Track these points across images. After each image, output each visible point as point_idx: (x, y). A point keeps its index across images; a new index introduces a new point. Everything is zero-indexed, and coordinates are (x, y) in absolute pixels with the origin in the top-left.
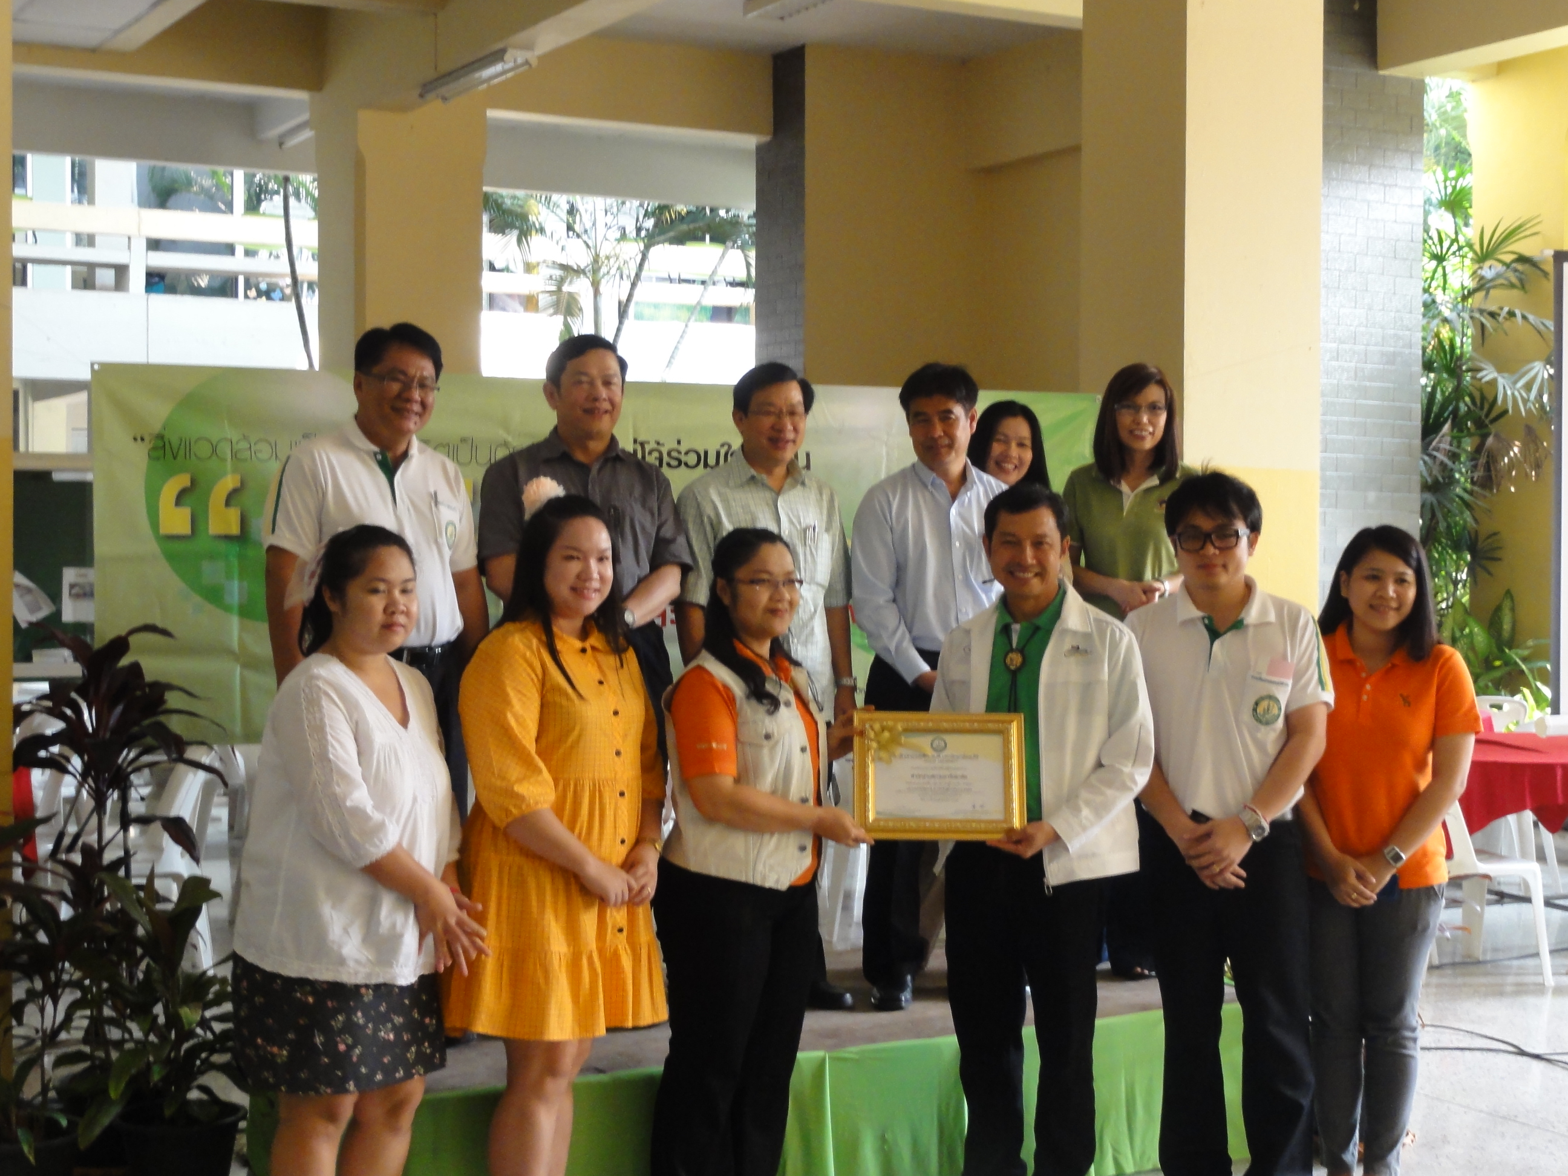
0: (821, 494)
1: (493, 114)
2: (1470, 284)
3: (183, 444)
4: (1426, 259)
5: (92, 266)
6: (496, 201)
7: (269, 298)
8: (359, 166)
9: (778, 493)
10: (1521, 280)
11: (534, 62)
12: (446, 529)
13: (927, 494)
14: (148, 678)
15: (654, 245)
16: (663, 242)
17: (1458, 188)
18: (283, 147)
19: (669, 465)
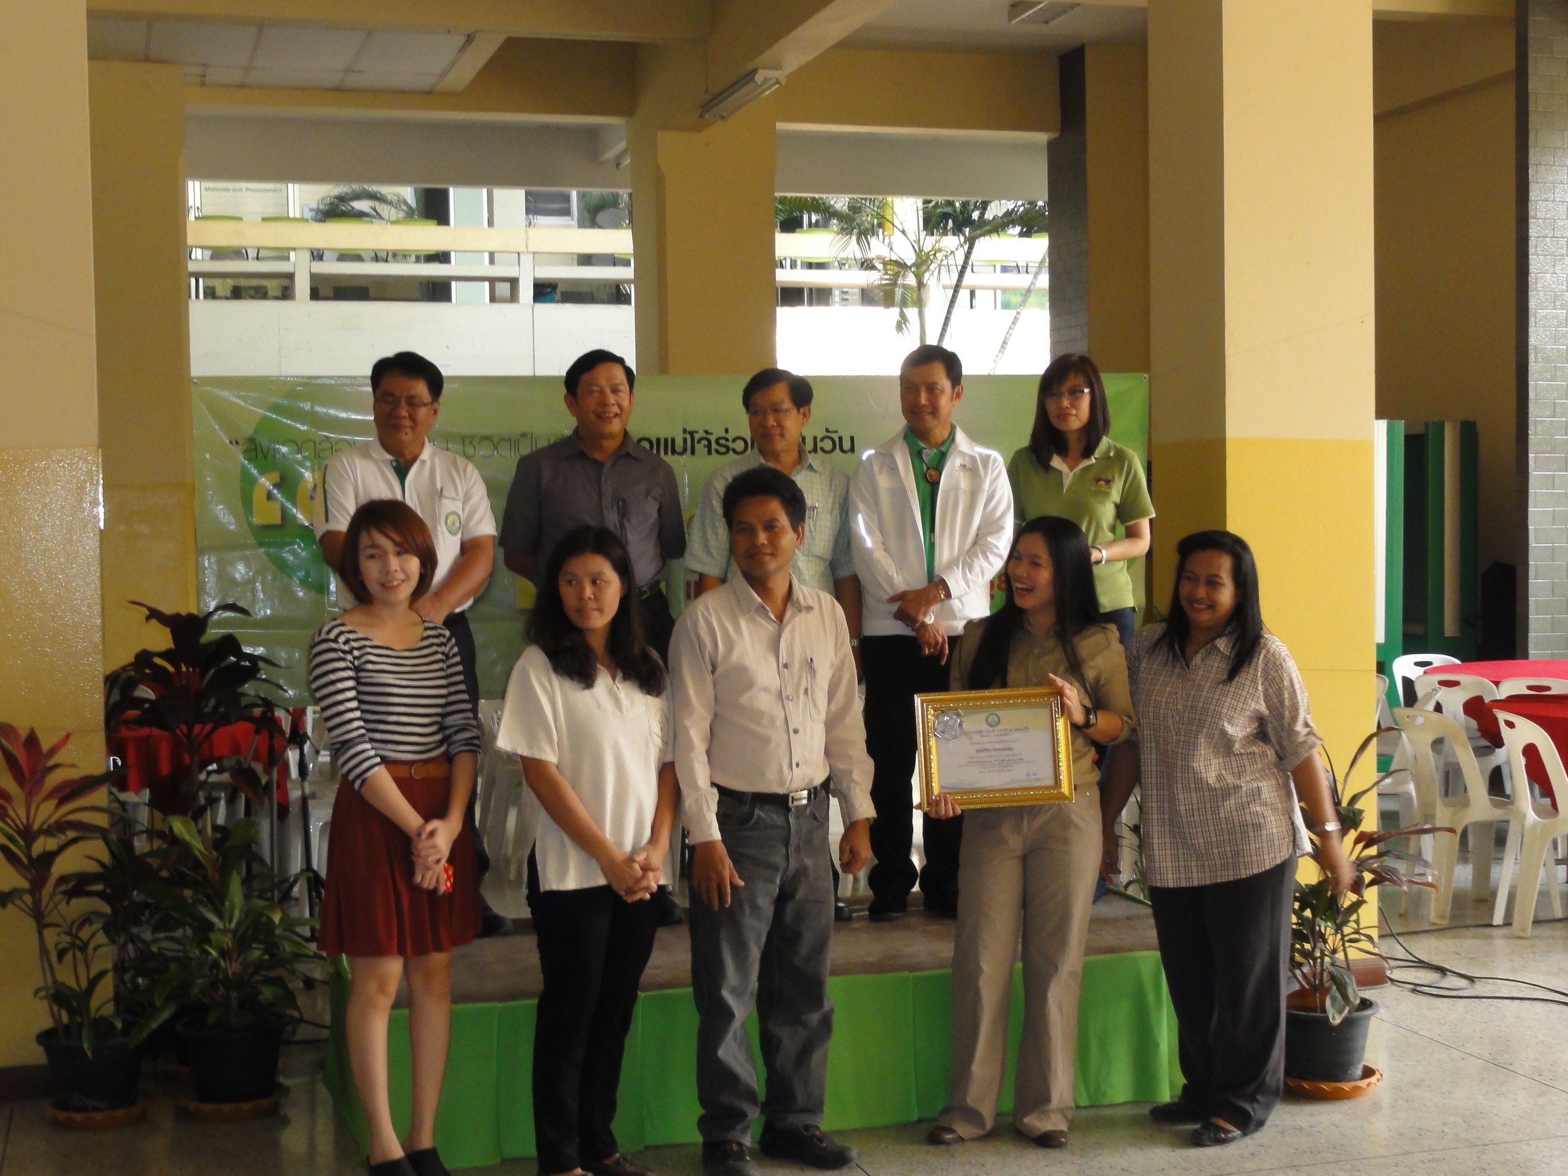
1: (781, 126)
5: (497, 281)
8: (660, 182)
11: (785, 80)
12: (447, 518)
14: (248, 651)
19: (717, 452)
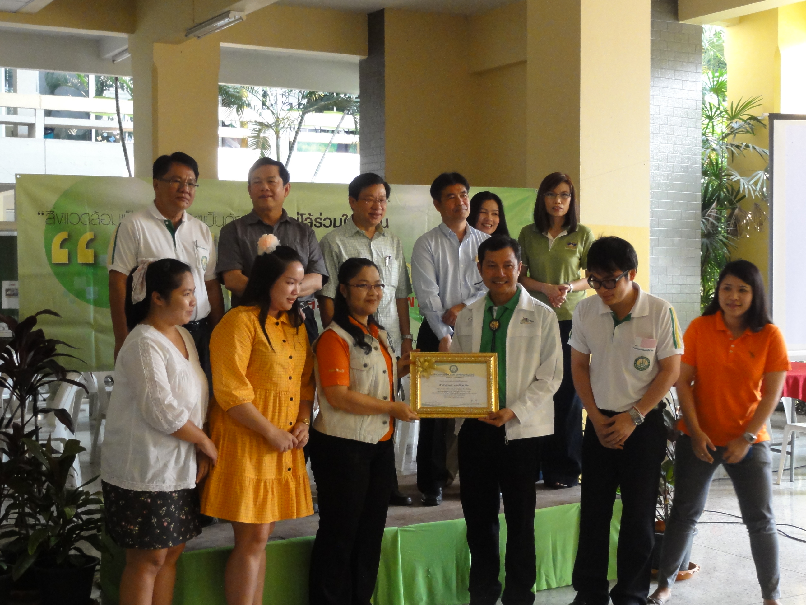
0: (393, 240)
1: (223, 45)
2: (727, 131)
3: (64, 216)
4: (704, 119)
5: (16, 124)
6: (225, 90)
7: (108, 141)
8: (154, 72)
9: (371, 240)
10: (752, 129)
11: (245, 18)
12: (202, 260)
13: (448, 241)
14: (47, 338)
15: (307, 112)
16: (313, 110)
17: (720, 81)
18: (115, 62)
19: (315, 225)
